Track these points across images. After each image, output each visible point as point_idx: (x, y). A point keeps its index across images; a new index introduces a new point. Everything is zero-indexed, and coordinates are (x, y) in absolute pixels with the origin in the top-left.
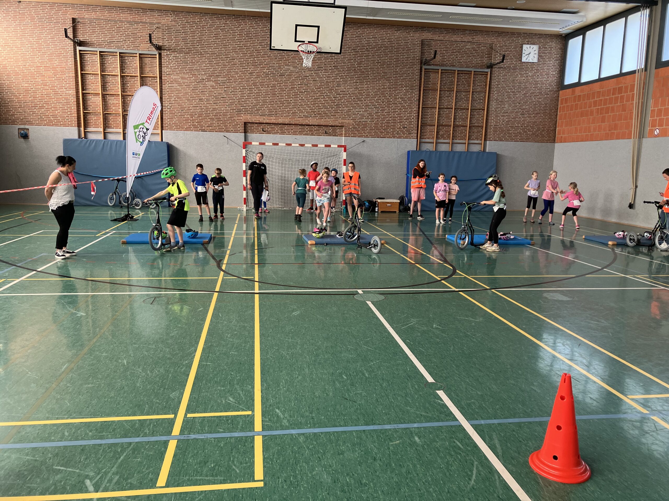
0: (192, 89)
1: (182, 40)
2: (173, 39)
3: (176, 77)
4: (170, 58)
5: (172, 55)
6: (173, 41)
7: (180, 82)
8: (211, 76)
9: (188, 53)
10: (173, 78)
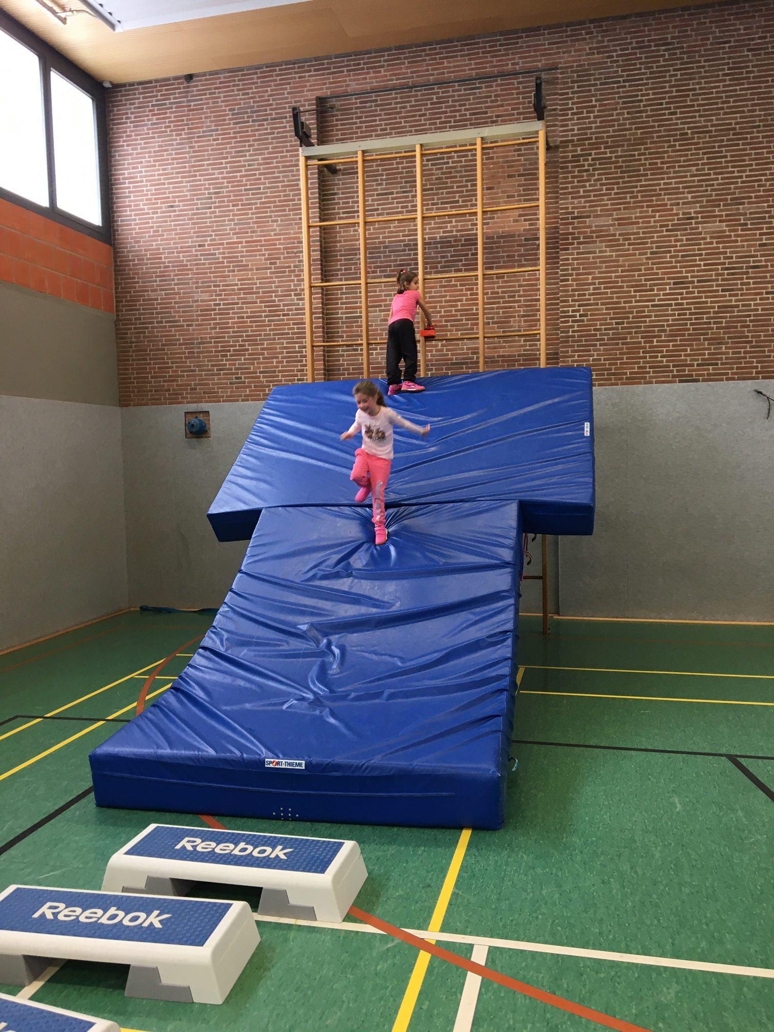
0: (652, 253)
1: (624, 103)
2: (595, 106)
3: (602, 221)
4: (584, 166)
5: (590, 155)
6: (593, 112)
7: (614, 235)
8: (714, 203)
9: (641, 141)
10: (590, 227)
